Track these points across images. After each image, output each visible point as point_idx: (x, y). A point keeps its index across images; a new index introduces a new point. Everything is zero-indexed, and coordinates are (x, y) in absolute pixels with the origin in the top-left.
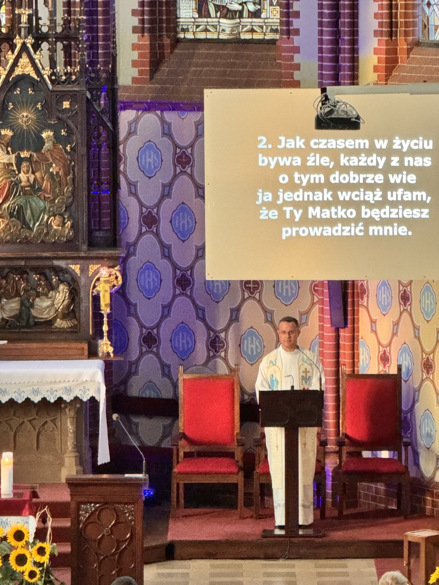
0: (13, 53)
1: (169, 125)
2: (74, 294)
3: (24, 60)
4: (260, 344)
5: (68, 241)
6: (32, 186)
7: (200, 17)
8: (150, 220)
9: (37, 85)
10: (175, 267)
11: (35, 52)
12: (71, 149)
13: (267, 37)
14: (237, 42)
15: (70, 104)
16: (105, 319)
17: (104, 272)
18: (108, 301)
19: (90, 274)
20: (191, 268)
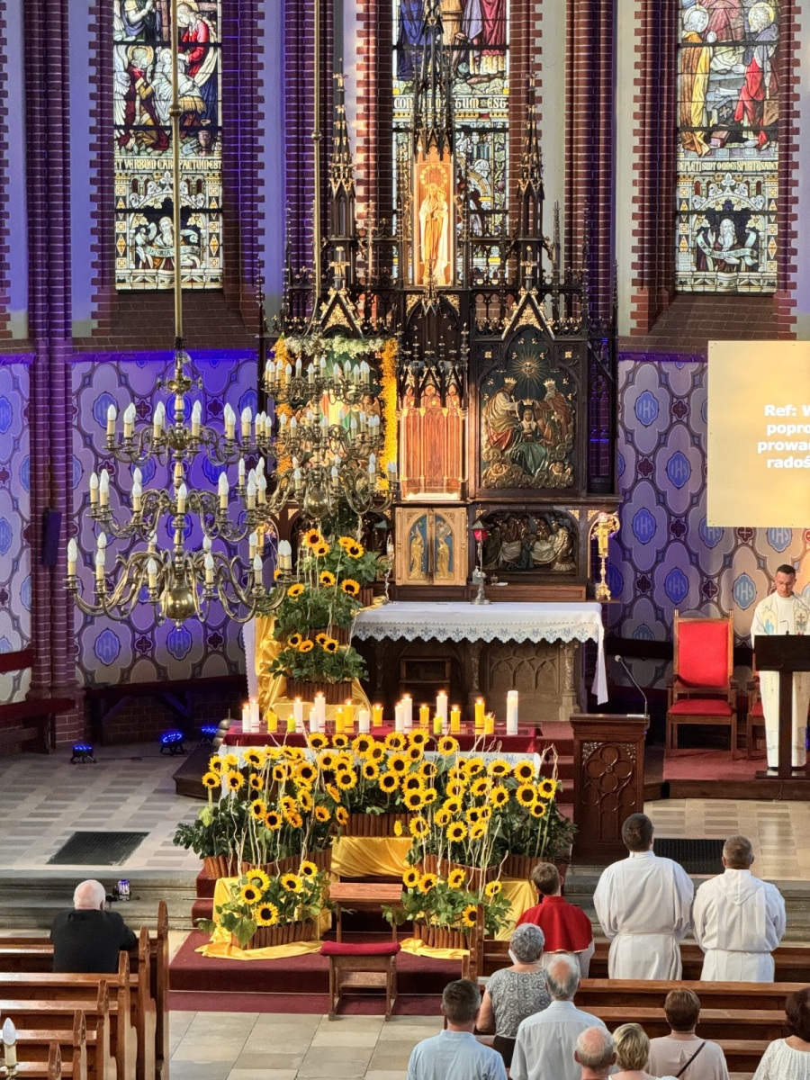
0: (517, 304)
1: (666, 375)
2: (573, 537)
3: (528, 311)
4: (752, 589)
5: (568, 487)
6: (534, 433)
7: (699, 270)
8: (646, 467)
9: (540, 335)
10: (670, 513)
11: (539, 304)
12: (572, 397)
13: (763, 291)
14: (733, 295)
15: (572, 355)
16: (603, 563)
17: (603, 517)
18: (606, 545)
19: (589, 519)
20: (686, 514)
